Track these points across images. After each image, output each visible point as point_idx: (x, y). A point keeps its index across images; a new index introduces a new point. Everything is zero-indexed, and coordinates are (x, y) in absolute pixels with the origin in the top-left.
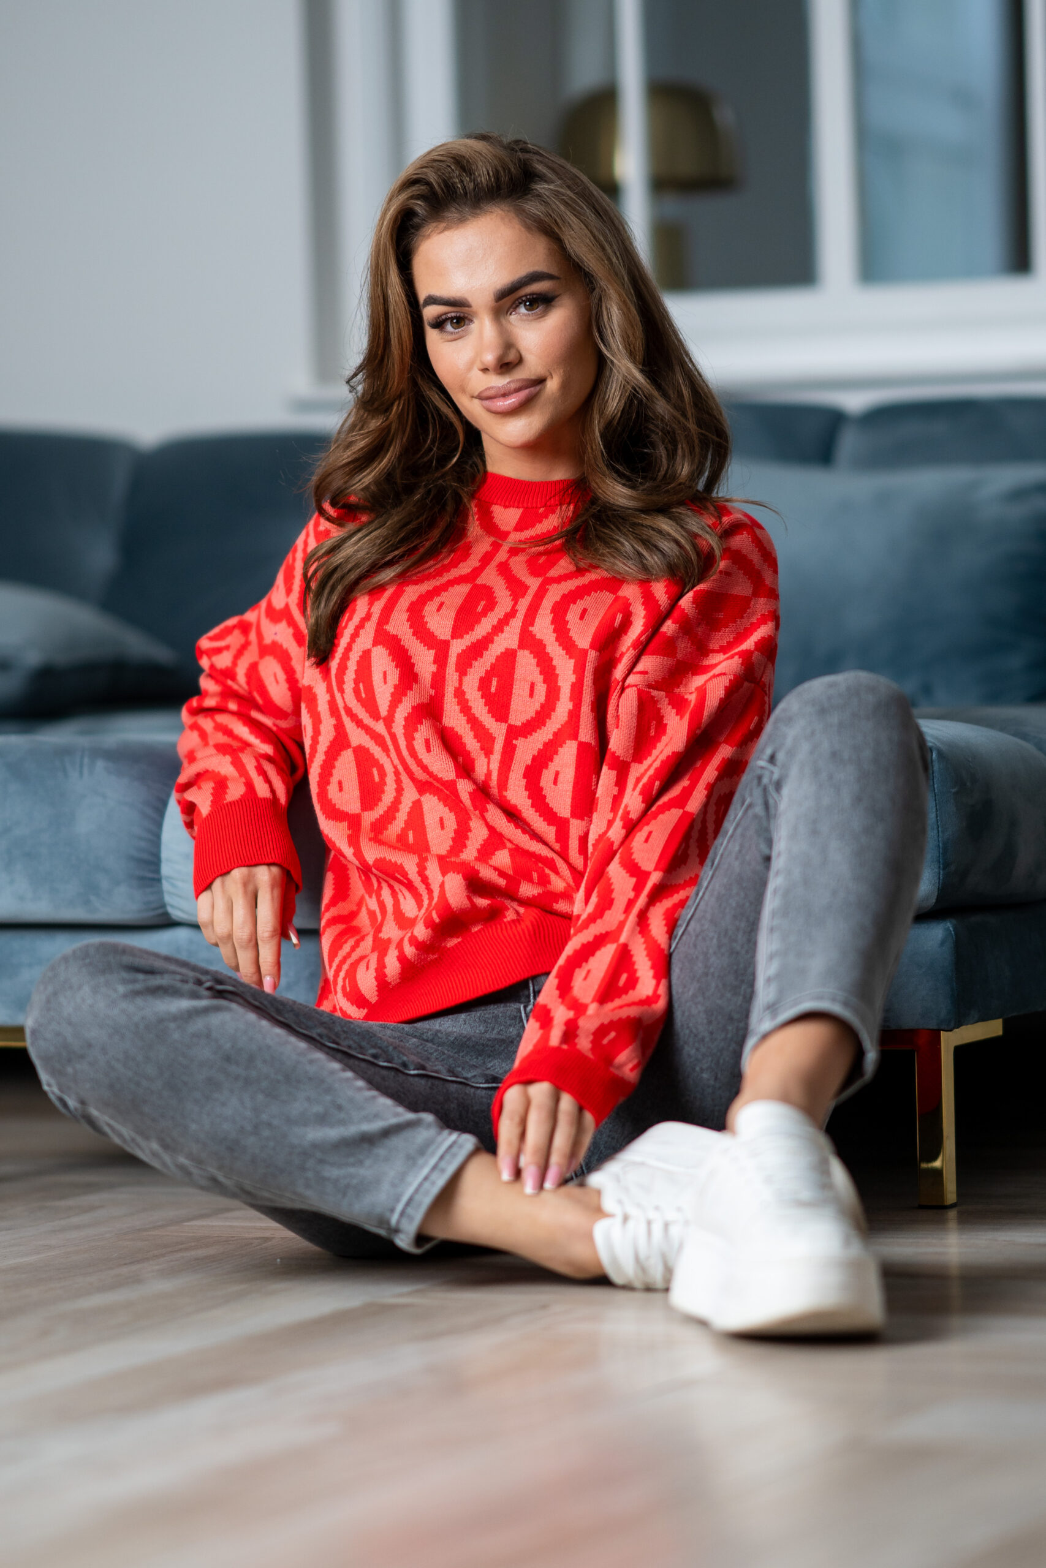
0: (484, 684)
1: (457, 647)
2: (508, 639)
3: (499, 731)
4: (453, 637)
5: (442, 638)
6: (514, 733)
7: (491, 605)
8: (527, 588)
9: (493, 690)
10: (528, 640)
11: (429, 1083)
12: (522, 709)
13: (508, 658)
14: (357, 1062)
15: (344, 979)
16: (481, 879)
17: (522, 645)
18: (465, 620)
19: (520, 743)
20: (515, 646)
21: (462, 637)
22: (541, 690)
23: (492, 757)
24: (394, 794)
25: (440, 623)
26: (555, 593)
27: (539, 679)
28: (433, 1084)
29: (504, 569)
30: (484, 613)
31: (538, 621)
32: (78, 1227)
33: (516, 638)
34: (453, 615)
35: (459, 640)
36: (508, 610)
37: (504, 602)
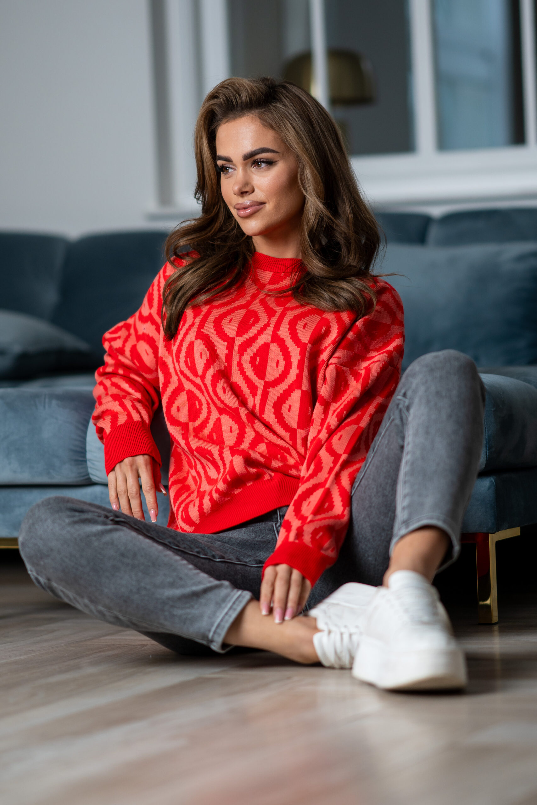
0: (252, 360)
1: (239, 341)
2: (266, 337)
3: (260, 384)
4: (237, 336)
5: (231, 336)
6: (268, 385)
7: (257, 320)
8: (276, 312)
9: (257, 363)
10: (276, 338)
11: (226, 566)
12: (272, 373)
13: (265, 348)
14: (189, 556)
15: (182, 512)
16: (252, 458)
17: (273, 341)
18: (243, 328)
19: (271, 390)
20: (269, 341)
21: (241, 336)
22: (282, 364)
23: (256, 397)
24: (207, 414)
25: (230, 329)
26: (290, 315)
27: (281, 358)
28: (228, 566)
29: (263, 303)
30: (253, 324)
31: (281, 328)
32: (46, 641)
33: (270, 337)
34: (237, 325)
35: (240, 338)
36: (266, 323)
37: (264, 319)
